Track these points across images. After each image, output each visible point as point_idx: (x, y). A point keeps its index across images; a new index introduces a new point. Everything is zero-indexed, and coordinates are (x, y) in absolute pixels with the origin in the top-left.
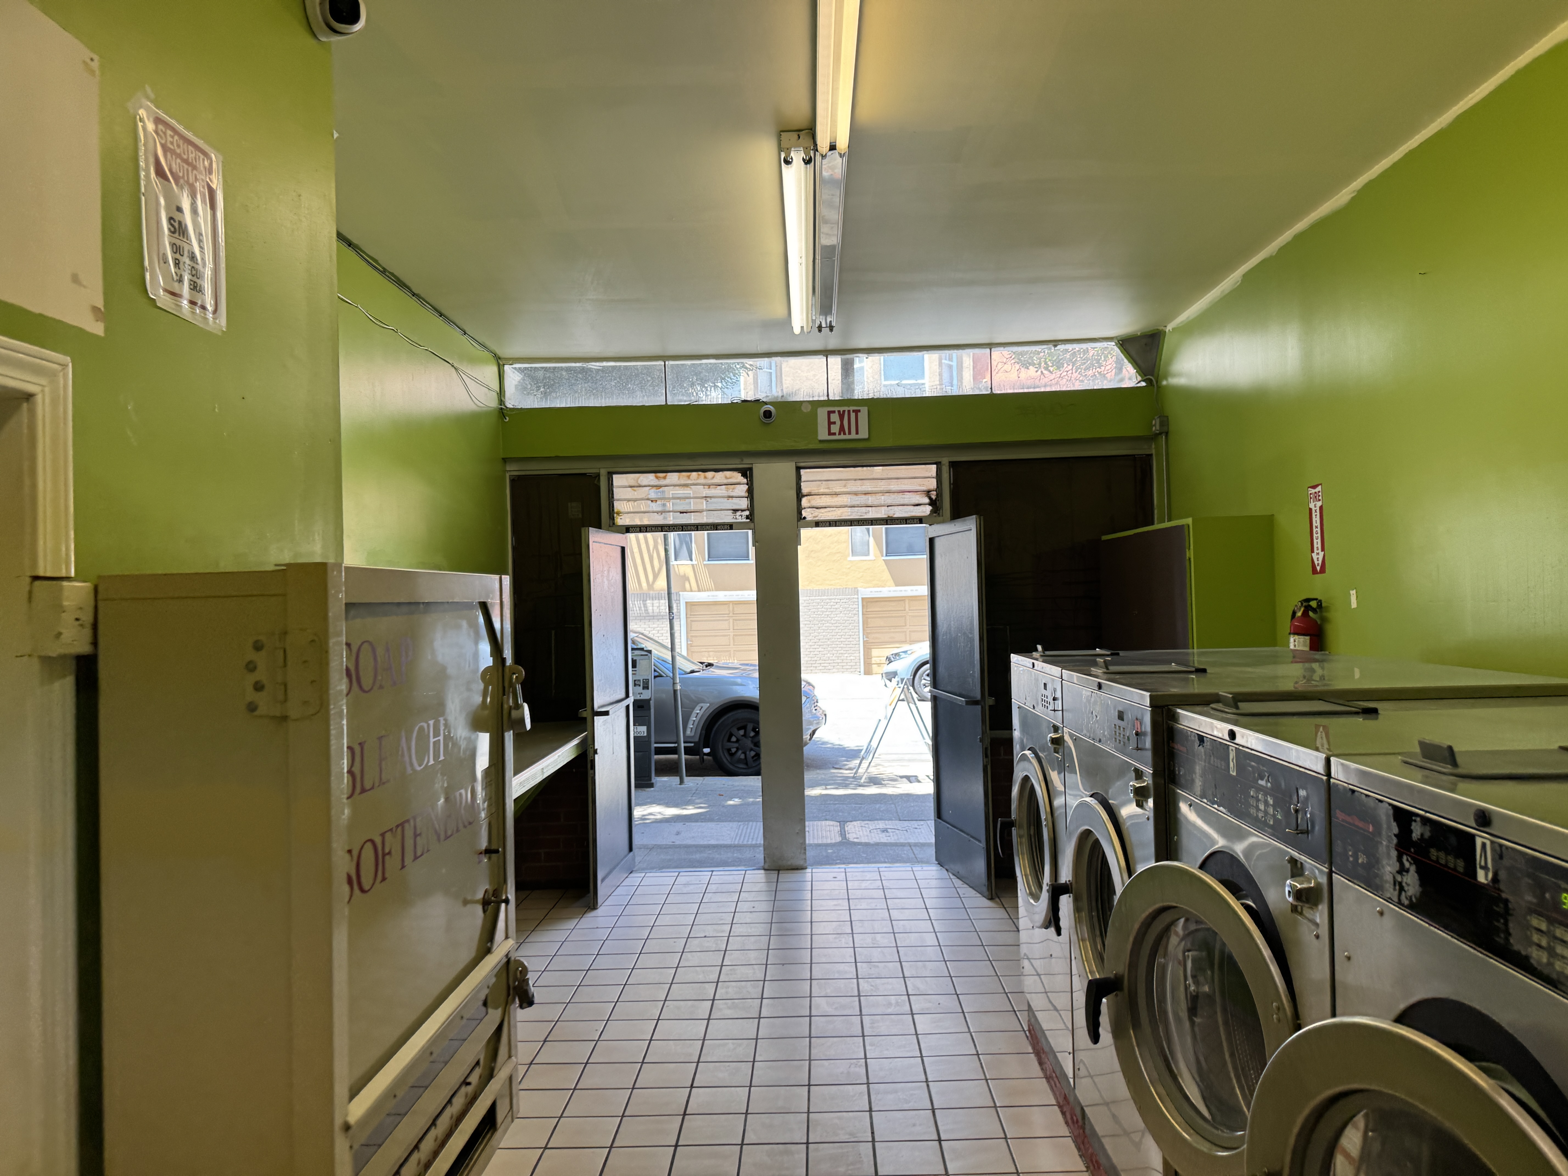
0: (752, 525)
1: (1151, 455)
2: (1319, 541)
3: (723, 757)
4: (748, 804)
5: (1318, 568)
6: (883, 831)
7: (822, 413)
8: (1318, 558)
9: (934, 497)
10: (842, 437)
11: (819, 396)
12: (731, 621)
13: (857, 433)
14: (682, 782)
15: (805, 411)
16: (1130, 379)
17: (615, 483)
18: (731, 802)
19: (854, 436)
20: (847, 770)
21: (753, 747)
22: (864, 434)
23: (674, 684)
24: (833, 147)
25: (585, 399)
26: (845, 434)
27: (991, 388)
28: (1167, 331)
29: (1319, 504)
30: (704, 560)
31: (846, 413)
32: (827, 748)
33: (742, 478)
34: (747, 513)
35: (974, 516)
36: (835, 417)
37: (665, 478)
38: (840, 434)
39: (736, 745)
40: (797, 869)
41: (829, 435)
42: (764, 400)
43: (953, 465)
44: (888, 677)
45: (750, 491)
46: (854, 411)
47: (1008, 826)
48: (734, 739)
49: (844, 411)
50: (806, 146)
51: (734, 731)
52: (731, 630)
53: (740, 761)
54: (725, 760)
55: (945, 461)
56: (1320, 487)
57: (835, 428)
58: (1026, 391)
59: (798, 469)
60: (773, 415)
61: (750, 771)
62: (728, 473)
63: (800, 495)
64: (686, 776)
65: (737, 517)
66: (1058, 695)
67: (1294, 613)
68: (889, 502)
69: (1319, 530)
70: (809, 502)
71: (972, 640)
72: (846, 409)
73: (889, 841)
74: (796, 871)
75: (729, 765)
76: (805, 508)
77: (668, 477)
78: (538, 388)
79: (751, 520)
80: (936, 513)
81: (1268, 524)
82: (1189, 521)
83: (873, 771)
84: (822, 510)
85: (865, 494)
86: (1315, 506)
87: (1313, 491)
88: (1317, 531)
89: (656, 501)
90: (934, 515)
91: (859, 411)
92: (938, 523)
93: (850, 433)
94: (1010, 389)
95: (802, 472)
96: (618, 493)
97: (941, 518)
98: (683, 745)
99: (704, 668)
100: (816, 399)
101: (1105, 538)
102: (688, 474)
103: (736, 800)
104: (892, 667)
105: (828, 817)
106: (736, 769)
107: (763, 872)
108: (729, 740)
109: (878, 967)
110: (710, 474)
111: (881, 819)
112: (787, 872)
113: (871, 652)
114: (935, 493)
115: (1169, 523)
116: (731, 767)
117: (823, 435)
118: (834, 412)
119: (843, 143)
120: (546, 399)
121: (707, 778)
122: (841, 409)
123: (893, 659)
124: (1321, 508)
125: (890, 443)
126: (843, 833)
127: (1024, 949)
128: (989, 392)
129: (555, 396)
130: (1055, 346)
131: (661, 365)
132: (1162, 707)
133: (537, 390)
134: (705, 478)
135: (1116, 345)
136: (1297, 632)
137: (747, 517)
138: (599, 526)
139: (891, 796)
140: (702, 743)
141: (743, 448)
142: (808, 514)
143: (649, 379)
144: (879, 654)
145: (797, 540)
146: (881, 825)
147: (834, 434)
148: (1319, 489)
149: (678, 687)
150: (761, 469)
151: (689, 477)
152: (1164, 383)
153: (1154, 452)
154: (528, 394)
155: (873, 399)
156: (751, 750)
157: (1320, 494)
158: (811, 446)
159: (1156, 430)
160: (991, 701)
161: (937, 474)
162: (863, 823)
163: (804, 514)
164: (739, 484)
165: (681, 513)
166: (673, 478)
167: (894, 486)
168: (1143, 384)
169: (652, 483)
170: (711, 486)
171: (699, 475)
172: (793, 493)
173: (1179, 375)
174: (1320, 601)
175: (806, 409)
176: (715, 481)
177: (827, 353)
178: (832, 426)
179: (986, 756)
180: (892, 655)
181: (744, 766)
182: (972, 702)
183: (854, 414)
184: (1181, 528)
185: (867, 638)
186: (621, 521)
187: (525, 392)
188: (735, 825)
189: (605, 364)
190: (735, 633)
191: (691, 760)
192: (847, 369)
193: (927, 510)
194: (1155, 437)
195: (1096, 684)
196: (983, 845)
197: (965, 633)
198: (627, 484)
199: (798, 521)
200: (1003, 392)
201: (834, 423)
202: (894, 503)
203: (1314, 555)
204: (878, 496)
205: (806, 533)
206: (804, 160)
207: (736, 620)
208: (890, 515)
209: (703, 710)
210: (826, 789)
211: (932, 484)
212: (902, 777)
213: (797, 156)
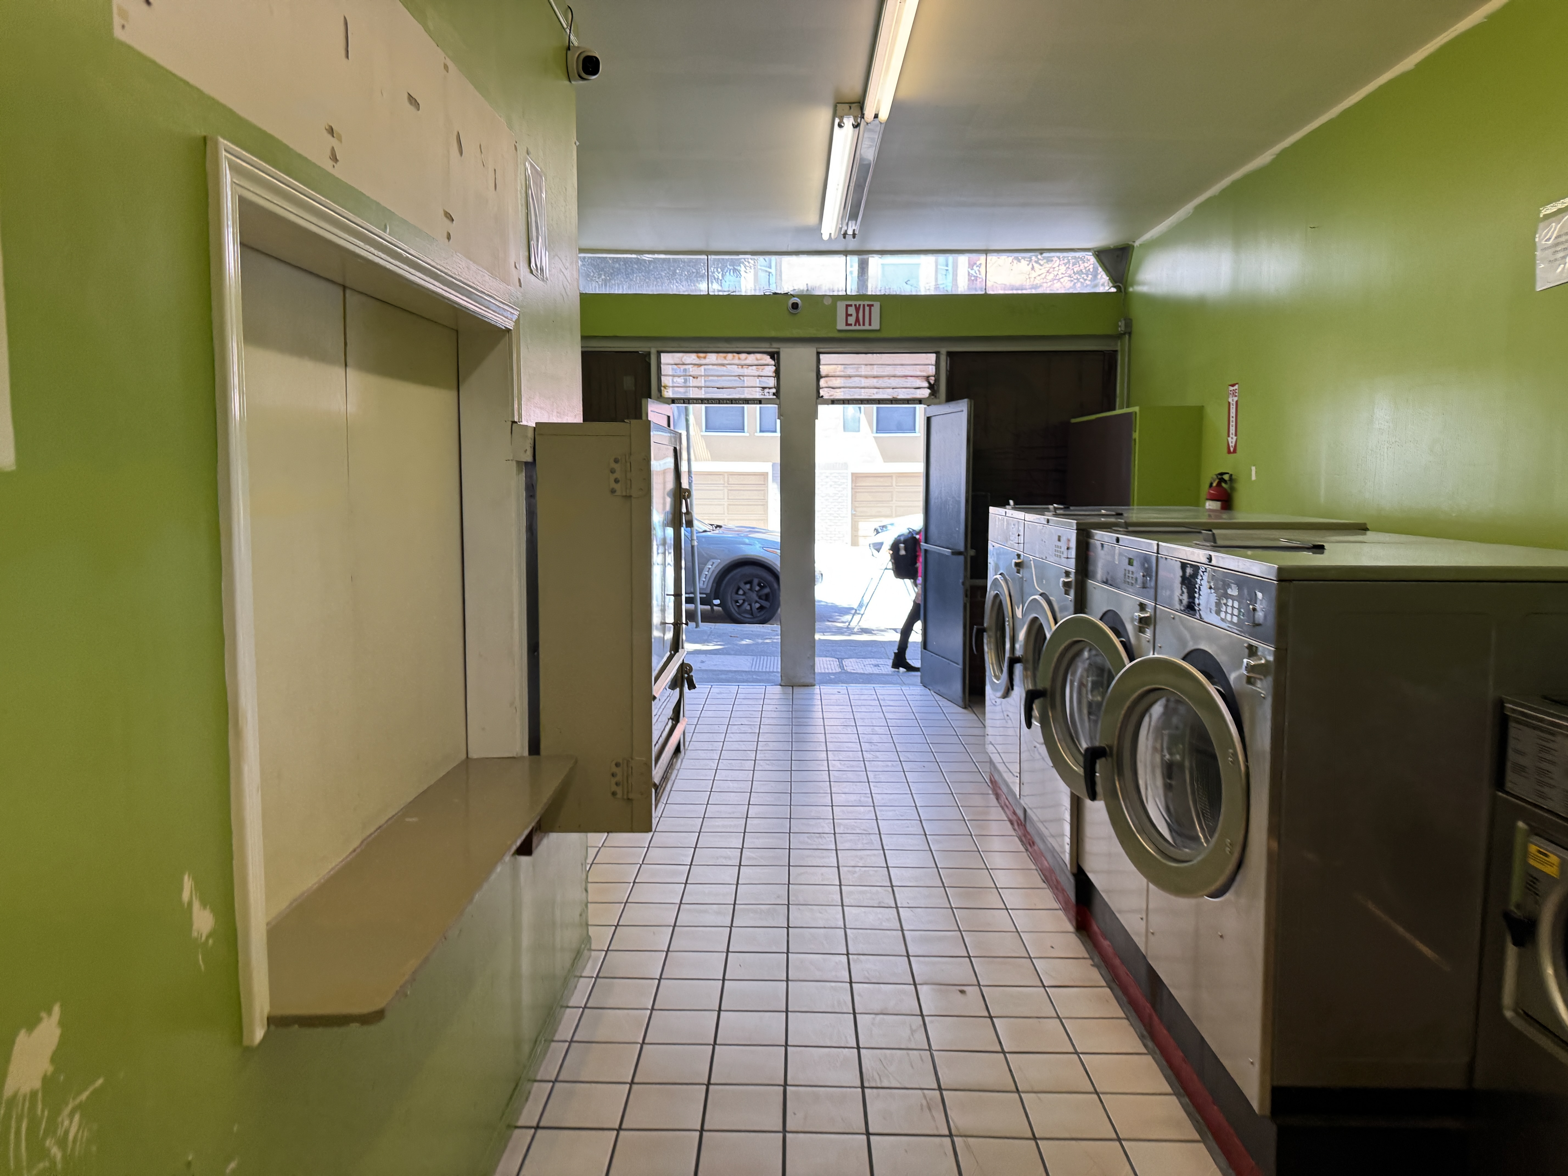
0: (778, 401)
1: (1116, 351)
2: (1234, 428)
3: (731, 607)
4: (757, 644)
5: (1232, 449)
6: (875, 666)
7: (841, 306)
8: (1232, 442)
9: (932, 382)
10: (857, 327)
11: (838, 291)
12: (726, 491)
13: (870, 325)
14: (697, 626)
15: (827, 304)
16: (1103, 285)
17: (662, 361)
18: (744, 642)
19: (867, 327)
20: (839, 622)
21: (758, 600)
22: (876, 325)
23: (692, 540)
24: (876, 116)
25: (639, 287)
26: (859, 325)
27: (986, 289)
28: (1135, 246)
29: (1236, 399)
30: (701, 431)
31: (862, 306)
32: (822, 605)
33: (771, 360)
34: (774, 390)
35: (966, 400)
36: (852, 311)
37: (705, 358)
38: (855, 325)
39: (743, 597)
40: (808, 686)
41: (846, 325)
42: (792, 293)
43: (950, 354)
44: (876, 548)
45: (777, 373)
46: (868, 305)
47: (981, 632)
48: (741, 592)
49: (860, 305)
50: (855, 115)
51: (742, 585)
52: (726, 499)
53: (746, 611)
54: (733, 610)
55: (943, 351)
56: (1237, 385)
57: (851, 320)
58: (1015, 292)
59: (818, 353)
60: (799, 306)
61: (756, 620)
62: (759, 356)
63: (819, 376)
64: (702, 622)
65: (765, 394)
66: (1022, 533)
67: (1211, 485)
68: (894, 385)
69: (1234, 419)
70: (827, 382)
71: (959, 503)
72: (862, 303)
73: (881, 672)
74: (806, 687)
75: (736, 615)
76: (822, 388)
77: (707, 357)
78: (600, 275)
79: (777, 396)
80: (933, 395)
81: (1198, 414)
82: (1136, 409)
83: (864, 625)
84: (838, 390)
85: (874, 377)
86: (1232, 400)
87: (1232, 388)
88: (1233, 420)
89: (697, 378)
90: (932, 397)
91: (872, 305)
92: (935, 404)
93: (864, 325)
94: (1001, 290)
95: (822, 356)
96: (665, 369)
97: (937, 401)
98: (698, 596)
99: (714, 529)
100: (835, 294)
101: (1073, 421)
102: (724, 355)
103: (747, 640)
104: (878, 539)
105: (827, 655)
106: (742, 618)
107: (780, 687)
108: (737, 593)
109: (877, 745)
110: (743, 356)
111: (873, 658)
112: (799, 687)
113: (858, 524)
114: (933, 378)
115: (1127, 409)
116: (739, 616)
117: (841, 325)
118: (851, 306)
119: (884, 116)
120: (606, 285)
121: (718, 624)
122: (858, 303)
123: (880, 531)
124: (1237, 402)
125: (897, 334)
126: (841, 666)
127: (989, 739)
128: (983, 293)
129: (614, 283)
130: (1041, 254)
131: (704, 259)
132: (1083, 530)
133: (599, 278)
134: (739, 359)
135: (1093, 255)
136: (1213, 498)
137: (774, 394)
138: (650, 398)
139: (880, 642)
140: (713, 596)
141: (773, 334)
142: (825, 393)
143: (694, 271)
144: (867, 527)
145: (815, 415)
146: (874, 661)
147: (851, 325)
148: (1236, 387)
149: (695, 543)
150: (788, 353)
151: (725, 358)
152: (1131, 289)
153: (1119, 348)
154: (592, 280)
155: (884, 295)
156: (757, 602)
157: (1237, 391)
158: (831, 335)
159: (1121, 330)
160: (972, 552)
161: (936, 362)
162: (858, 660)
163: (822, 392)
164: (768, 365)
165: (718, 388)
166: (712, 358)
167: (900, 371)
168: (1113, 290)
169: (694, 362)
170: (744, 367)
171: (734, 356)
172: (814, 375)
173: (1143, 284)
174: (1231, 475)
175: (827, 302)
176: (748, 362)
177: (846, 253)
178: (849, 318)
179: (966, 596)
180: (880, 527)
181: (750, 616)
182: (956, 553)
183: (868, 308)
184: (1130, 414)
185: (855, 511)
186: (668, 393)
187: (589, 279)
188: (750, 658)
189: (656, 256)
190: (729, 503)
191: (704, 609)
192: (863, 267)
193: (926, 393)
194: (1120, 336)
195: (1046, 520)
196: (960, 666)
197: (953, 498)
198: (672, 362)
199: (817, 399)
200: (995, 292)
201: (851, 315)
202: (898, 386)
203: (1230, 439)
204: (886, 379)
205: (822, 409)
206: (853, 125)
207: (731, 490)
208: (895, 396)
209: (715, 565)
210: (824, 635)
211: (932, 370)
212: (890, 629)
213: (849, 122)
